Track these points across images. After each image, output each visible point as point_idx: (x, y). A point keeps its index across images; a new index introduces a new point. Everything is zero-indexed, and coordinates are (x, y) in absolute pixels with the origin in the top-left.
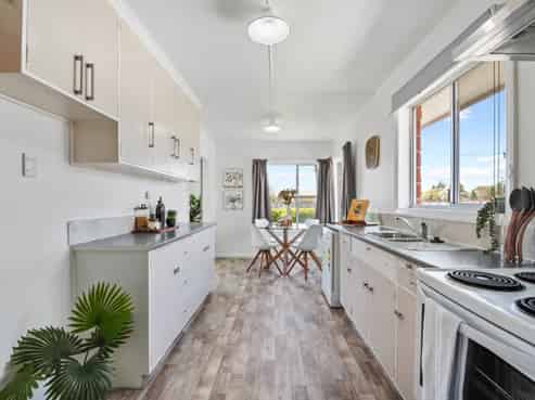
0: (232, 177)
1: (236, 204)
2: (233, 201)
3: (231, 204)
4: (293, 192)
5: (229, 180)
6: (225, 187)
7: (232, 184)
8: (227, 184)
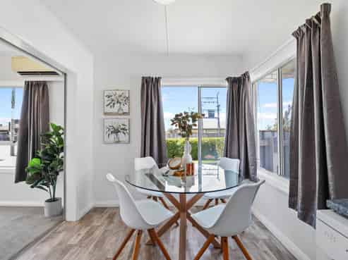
0: (115, 100)
1: (121, 135)
2: (116, 131)
3: (113, 136)
4: (194, 117)
5: (112, 104)
6: (106, 114)
7: (115, 109)
8: (108, 109)
